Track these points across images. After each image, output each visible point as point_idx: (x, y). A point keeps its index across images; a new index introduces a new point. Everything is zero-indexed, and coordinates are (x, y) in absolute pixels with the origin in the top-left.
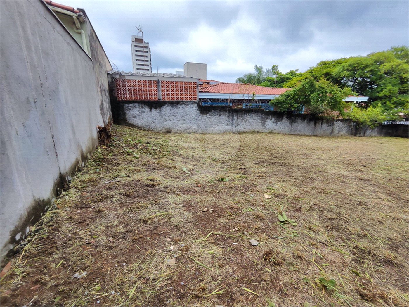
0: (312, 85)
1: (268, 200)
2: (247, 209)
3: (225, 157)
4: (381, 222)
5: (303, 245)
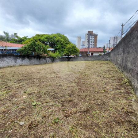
0: (35, 44)
1: (25, 98)
2: (14, 108)
4: (66, 90)
5: (45, 111)
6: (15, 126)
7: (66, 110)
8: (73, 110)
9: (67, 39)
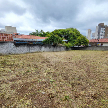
0: (54, 36)
1: (46, 75)
2: (39, 81)
3: (28, 62)
4: (76, 74)
5: (59, 87)
6: (39, 93)
7: (75, 91)
8: (82, 92)
9: (79, 32)
